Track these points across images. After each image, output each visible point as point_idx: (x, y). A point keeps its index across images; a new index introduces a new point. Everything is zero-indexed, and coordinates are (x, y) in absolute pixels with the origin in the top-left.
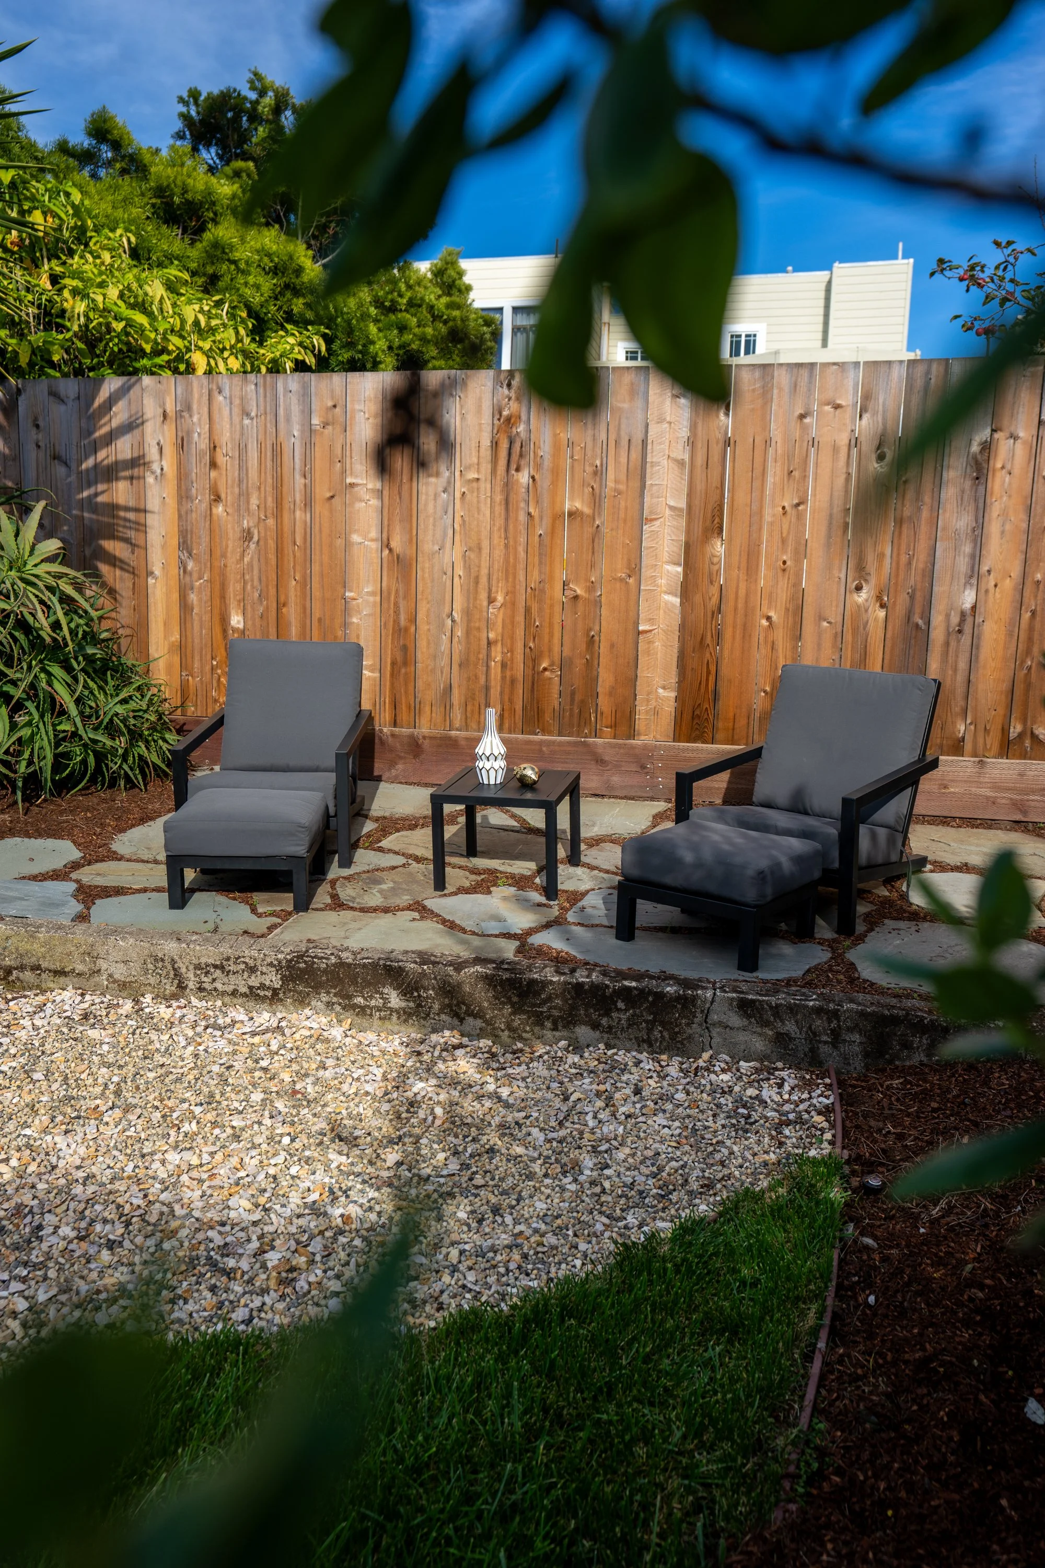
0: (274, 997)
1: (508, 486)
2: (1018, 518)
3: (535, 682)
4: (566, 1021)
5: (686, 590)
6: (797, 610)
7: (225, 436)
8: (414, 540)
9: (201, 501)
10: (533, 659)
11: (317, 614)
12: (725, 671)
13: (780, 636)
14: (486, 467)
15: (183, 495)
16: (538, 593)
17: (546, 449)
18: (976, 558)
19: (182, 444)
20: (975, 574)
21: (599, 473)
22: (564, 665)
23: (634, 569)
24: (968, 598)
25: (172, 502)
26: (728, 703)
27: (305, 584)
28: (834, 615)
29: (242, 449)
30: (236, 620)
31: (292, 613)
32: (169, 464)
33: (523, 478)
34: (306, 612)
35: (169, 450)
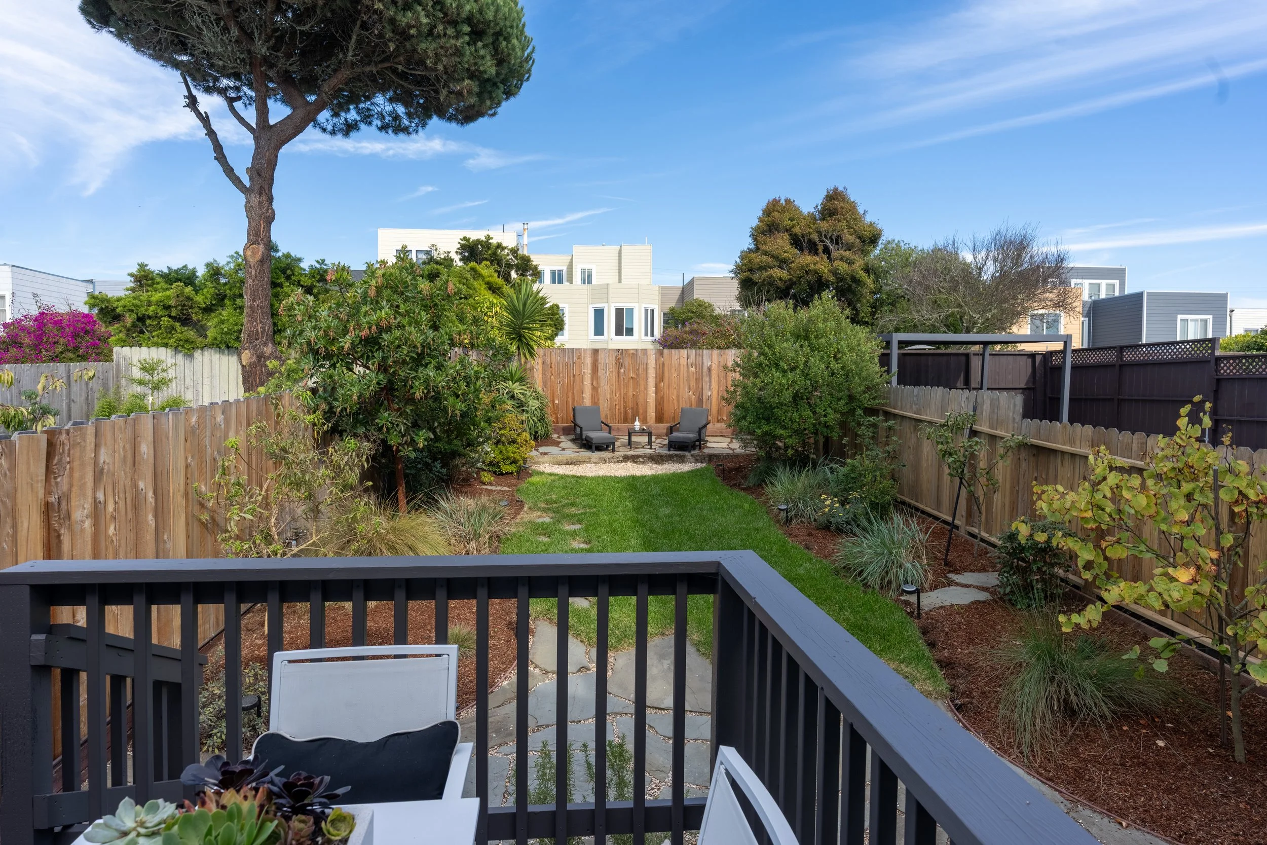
0: (622, 462)
1: (619, 372)
2: (717, 379)
3: (626, 412)
4: (667, 461)
5: (656, 393)
6: (678, 396)
7: (554, 361)
8: (598, 383)
9: (548, 375)
10: (625, 408)
11: (576, 399)
12: (665, 408)
13: (675, 402)
14: (614, 369)
15: (543, 373)
16: (626, 394)
17: (627, 365)
18: (710, 386)
19: (543, 363)
20: (710, 389)
21: (638, 370)
22: (632, 409)
23: (646, 389)
24: (709, 393)
25: (541, 376)
26: (666, 416)
27: (573, 393)
28: (685, 397)
29: (558, 363)
30: (557, 402)
31: (570, 400)
32: (540, 367)
33: (622, 370)
34: (573, 399)
35: (540, 364)
